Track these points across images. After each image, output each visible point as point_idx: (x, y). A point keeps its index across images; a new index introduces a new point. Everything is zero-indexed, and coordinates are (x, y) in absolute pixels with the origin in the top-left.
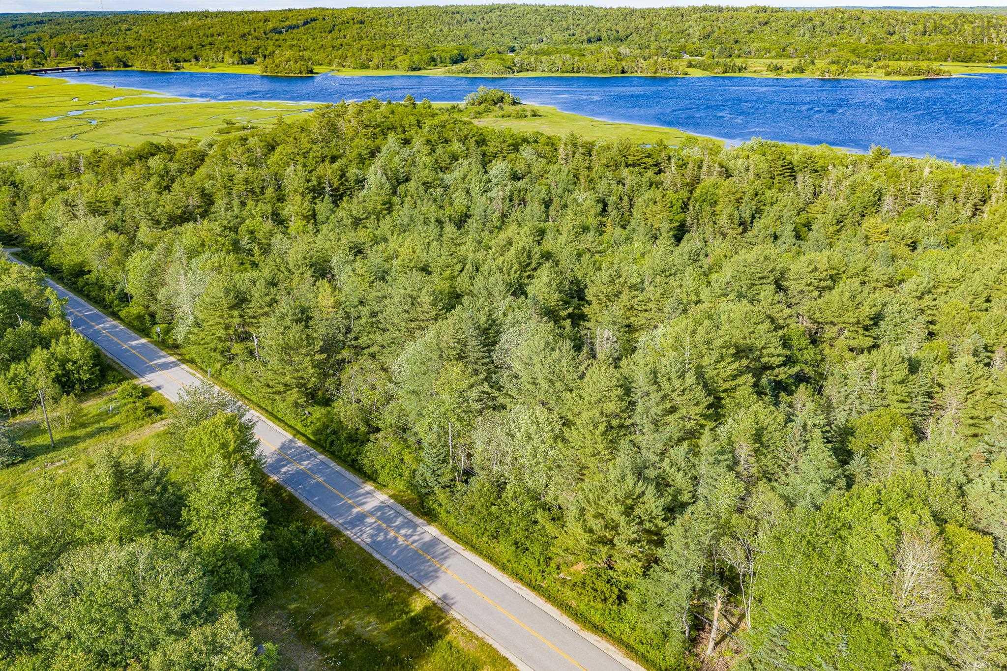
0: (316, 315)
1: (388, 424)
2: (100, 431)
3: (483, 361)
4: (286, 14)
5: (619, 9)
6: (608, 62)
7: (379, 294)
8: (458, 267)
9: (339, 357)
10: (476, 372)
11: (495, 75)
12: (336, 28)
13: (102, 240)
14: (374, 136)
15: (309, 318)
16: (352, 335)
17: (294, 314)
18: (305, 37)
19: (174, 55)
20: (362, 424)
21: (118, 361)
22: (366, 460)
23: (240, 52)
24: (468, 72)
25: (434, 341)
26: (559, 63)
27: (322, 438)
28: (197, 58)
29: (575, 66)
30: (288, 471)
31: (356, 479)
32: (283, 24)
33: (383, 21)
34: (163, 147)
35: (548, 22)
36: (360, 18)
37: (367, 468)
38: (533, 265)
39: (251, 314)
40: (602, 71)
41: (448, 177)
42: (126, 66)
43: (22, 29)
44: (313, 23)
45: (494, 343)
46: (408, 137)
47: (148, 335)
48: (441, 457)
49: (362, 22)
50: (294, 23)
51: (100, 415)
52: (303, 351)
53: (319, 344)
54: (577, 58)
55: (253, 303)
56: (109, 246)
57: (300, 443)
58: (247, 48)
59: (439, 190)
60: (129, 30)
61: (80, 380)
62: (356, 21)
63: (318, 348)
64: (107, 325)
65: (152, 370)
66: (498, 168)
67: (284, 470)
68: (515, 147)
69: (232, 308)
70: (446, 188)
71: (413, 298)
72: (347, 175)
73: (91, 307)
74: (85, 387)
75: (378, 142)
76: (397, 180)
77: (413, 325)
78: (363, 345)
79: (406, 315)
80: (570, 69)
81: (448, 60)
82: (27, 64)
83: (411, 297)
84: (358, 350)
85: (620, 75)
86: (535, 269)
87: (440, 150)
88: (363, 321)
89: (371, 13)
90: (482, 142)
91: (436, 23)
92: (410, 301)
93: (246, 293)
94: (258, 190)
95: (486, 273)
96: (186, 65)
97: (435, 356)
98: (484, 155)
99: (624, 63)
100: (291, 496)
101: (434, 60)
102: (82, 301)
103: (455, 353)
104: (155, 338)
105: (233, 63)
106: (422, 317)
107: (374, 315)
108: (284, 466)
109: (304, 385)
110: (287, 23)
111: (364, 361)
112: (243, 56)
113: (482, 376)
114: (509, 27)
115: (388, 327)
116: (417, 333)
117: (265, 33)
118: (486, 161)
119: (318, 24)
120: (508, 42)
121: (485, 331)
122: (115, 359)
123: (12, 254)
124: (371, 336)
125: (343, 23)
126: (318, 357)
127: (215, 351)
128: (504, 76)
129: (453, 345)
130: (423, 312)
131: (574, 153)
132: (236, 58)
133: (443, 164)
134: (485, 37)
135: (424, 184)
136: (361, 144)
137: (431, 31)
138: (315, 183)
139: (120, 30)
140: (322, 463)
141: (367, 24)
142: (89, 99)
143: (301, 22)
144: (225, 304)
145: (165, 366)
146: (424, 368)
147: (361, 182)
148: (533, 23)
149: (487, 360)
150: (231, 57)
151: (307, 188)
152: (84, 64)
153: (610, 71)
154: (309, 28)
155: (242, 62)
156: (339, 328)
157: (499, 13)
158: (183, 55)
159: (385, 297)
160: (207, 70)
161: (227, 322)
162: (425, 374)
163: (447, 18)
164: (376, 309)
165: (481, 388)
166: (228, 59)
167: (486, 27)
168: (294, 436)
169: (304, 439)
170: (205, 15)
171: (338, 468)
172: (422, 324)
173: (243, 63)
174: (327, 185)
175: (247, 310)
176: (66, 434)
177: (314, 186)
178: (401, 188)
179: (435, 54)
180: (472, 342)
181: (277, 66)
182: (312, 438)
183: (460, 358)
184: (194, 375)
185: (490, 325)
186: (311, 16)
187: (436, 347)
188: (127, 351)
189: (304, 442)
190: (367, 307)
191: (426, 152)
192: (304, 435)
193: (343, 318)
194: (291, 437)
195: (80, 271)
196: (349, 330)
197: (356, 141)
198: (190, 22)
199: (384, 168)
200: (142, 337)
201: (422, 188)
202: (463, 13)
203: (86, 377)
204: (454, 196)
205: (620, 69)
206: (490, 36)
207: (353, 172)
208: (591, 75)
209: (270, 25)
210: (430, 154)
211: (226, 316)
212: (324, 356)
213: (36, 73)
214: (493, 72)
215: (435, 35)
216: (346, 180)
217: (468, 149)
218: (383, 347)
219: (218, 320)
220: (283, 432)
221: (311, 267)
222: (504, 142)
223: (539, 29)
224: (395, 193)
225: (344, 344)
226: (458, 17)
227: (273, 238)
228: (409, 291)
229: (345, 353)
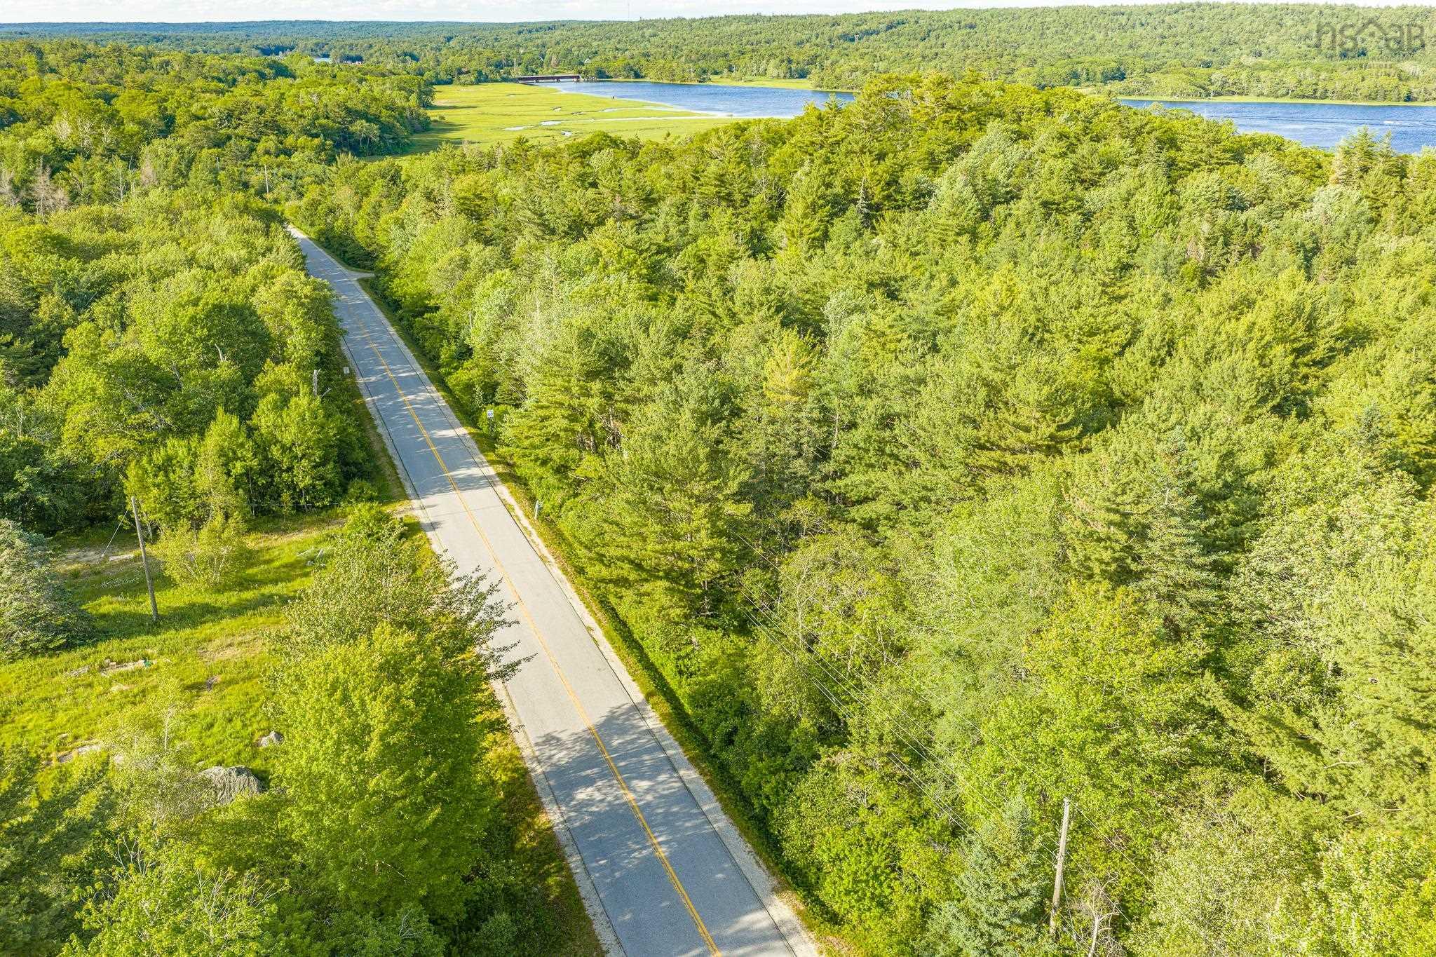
0: (750, 404)
1: (873, 733)
2: (266, 601)
3: (1194, 595)
4: (862, 19)
5: (1404, 8)
6: (1383, 80)
7: (910, 372)
8: (1120, 337)
9: (787, 516)
10: (1174, 633)
11: (1176, 98)
12: (933, 34)
13: (456, 252)
14: (962, 126)
15: (737, 412)
16: (828, 467)
17: (703, 399)
18: (885, 46)
19: (702, 64)
20: (808, 707)
21: (397, 462)
22: (793, 826)
23: (790, 61)
24: (1129, 94)
25: (1045, 513)
26: (1291, 81)
27: (708, 718)
28: (730, 70)
29: (1321, 85)
30: (590, 802)
31: (759, 876)
32: (857, 29)
33: (1004, 25)
34: (623, 142)
35: (1272, 27)
36: (970, 20)
37: (790, 851)
38: (1319, 353)
39: (628, 392)
40: (1369, 97)
41: (1093, 197)
42: (637, 76)
43: (528, 36)
44: (900, 28)
45: (1237, 544)
46: (1025, 130)
47: (474, 423)
48: (1026, 905)
49: (972, 27)
50: (874, 27)
51: (291, 566)
52: (697, 488)
53: (738, 478)
54: (1323, 75)
55: (634, 367)
56: (464, 263)
57: (653, 721)
58: (801, 56)
59: (1074, 218)
60: (654, 36)
61: (292, 486)
62: (963, 23)
63: (733, 486)
64: (422, 396)
65: (444, 486)
66: (1198, 184)
67: (582, 794)
68: (1238, 155)
69: (591, 375)
70: (1088, 217)
71: (994, 391)
72: (901, 181)
73: (417, 365)
74: (302, 502)
75: (967, 135)
76: (994, 196)
77: (984, 458)
78: (853, 496)
79: (970, 431)
80: (1310, 91)
81: (1099, 76)
82: (517, 72)
83: (987, 384)
84: (838, 505)
85: (1402, 103)
86: (1322, 363)
87: (1084, 149)
88: (858, 435)
89: (988, 15)
90: (1169, 142)
91: (1086, 27)
92: (982, 393)
93: (626, 347)
94: (738, 197)
95: (1199, 353)
96: (714, 77)
97: (1041, 554)
98: (1171, 164)
99: (1412, 84)
100: (569, 888)
101: (1076, 76)
102: (408, 353)
103: (1107, 556)
104: (485, 430)
105: (778, 77)
106: (1011, 441)
107: (887, 421)
108: (589, 782)
109: (686, 575)
110: (864, 27)
111: (846, 539)
112: (793, 67)
113: (1197, 649)
114: (1204, 34)
115: (919, 455)
116: (992, 482)
117: (830, 41)
118: (1174, 173)
119: (906, 29)
120: (1201, 54)
121: (1208, 502)
122: (396, 457)
123: (360, 281)
124: (872, 475)
125: (945, 27)
126: (730, 508)
127: (544, 463)
128: (1190, 99)
129: (1102, 531)
130: (1017, 426)
131: (1365, 170)
132: (783, 69)
133: (1087, 174)
134: (1163, 48)
135: (1045, 204)
136: (936, 138)
137: (1077, 40)
138: (838, 190)
139: (643, 36)
140: (687, 794)
141: (979, 29)
142: (573, 110)
143: (883, 27)
144: (575, 362)
145: (468, 484)
146: (1001, 589)
147: (923, 195)
148: (1248, 28)
149: (1210, 595)
150: (777, 67)
151: (823, 197)
152: (586, 72)
153: (1384, 98)
154: (893, 34)
155: (791, 75)
156: (798, 445)
157: (1190, 14)
158: (714, 66)
159: (922, 381)
160: (741, 84)
161: (575, 402)
162: (1003, 604)
163: (1103, 21)
164: (898, 407)
165: (1186, 690)
166: (772, 71)
167: (1166, 33)
168: (649, 696)
169: (667, 708)
170: (756, 19)
171: (721, 822)
172: (1009, 458)
173: (792, 77)
174: (860, 196)
175: (621, 384)
176: (200, 599)
177: (836, 195)
178: (1000, 210)
179: (1079, 67)
180: (1166, 533)
181: (838, 78)
182: (688, 709)
183: (1122, 575)
184: (509, 509)
185: (1226, 485)
186: (899, 18)
187: (1047, 530)
188: (424, 444)
189: (663, 716)
190: (877, 401)
191: (1056, 151)
192: (670, 696)
193: (812, 421)
194: (639, 697)
195: (422, 307)
196: (823, 454)
197: (931, 133)
198: (733, 27)
199: (971, 173)
200: (463, 424)
201: (1040, 211)
202: (1131, 14)
203: (304, 482)
204: (1103, 229)
205: (1404, 93)
206: (1170, 47)
207: (913, 176)
208: (1349, 102)
209: (840, 30)
210: (1064, 155)
211: (575, 390)
212: (745, 508)
213: (524, 80)
214: (1173, 94)
215: (1081, 44)
216: (898, 192)
217: (1139, 152)
218: (900, 506)
219: (559, 397)
220: (626, 678)
221: (778, 310)
222: (1216, 142)
223: (1256, 36)
224: (985, 216)
225: (807, 486)
226: (1123, 20)
227: (732, 267)
228: (987, 372)
229: (802, 510)
